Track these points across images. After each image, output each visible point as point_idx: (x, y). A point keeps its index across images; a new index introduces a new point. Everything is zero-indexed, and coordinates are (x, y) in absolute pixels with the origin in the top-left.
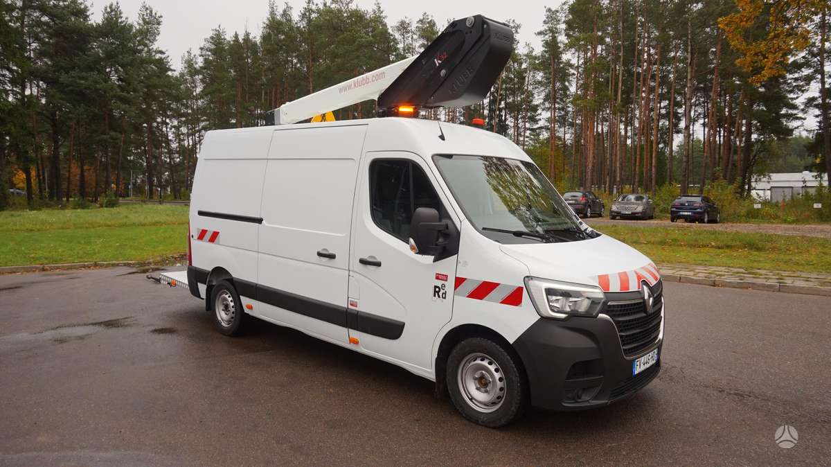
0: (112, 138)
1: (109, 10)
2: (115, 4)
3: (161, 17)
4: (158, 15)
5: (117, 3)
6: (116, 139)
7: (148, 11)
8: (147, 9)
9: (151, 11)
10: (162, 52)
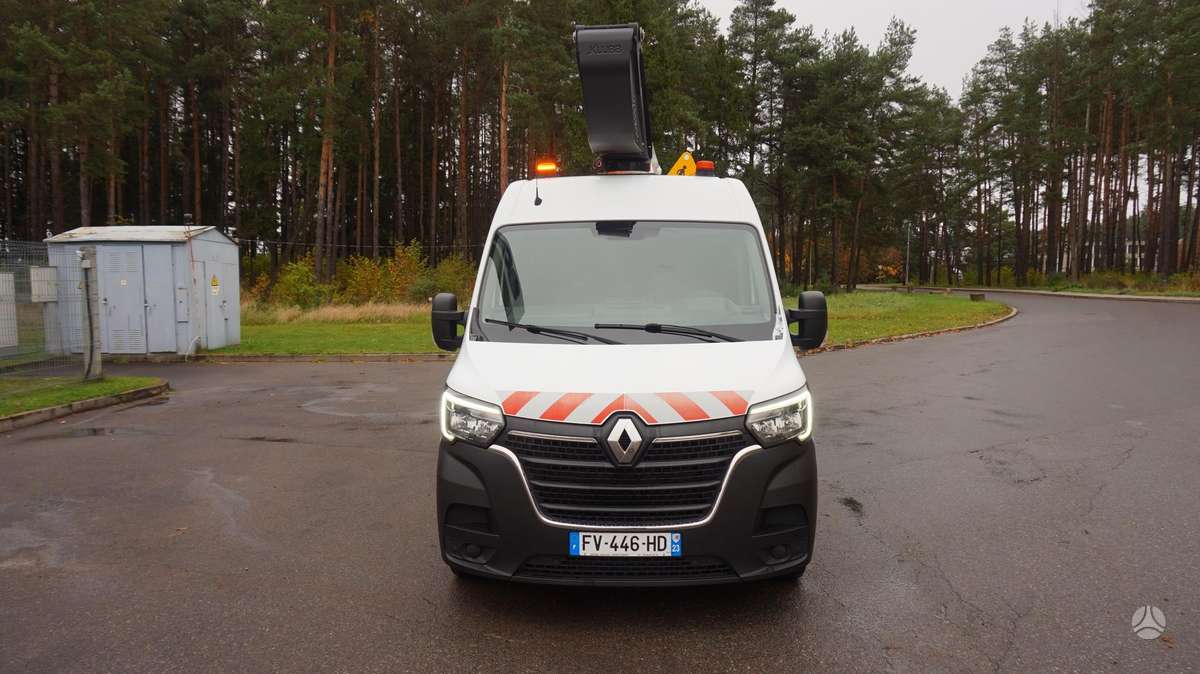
0: (836, 206)
1: (842, 40)
2: (849, 30)
3: (915, 31)
4: (912, 29)
5: (853, 28)
6: (841, 207)
7: (899, 27)
8: (897, 25)
9: (902, 27)
10: (915, 81)
